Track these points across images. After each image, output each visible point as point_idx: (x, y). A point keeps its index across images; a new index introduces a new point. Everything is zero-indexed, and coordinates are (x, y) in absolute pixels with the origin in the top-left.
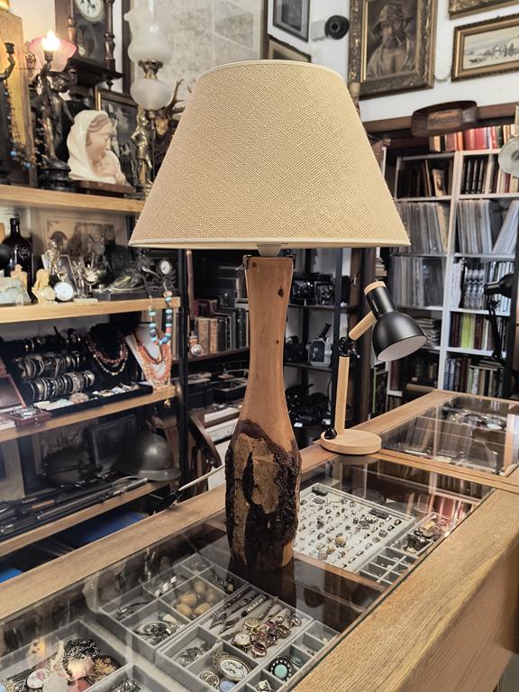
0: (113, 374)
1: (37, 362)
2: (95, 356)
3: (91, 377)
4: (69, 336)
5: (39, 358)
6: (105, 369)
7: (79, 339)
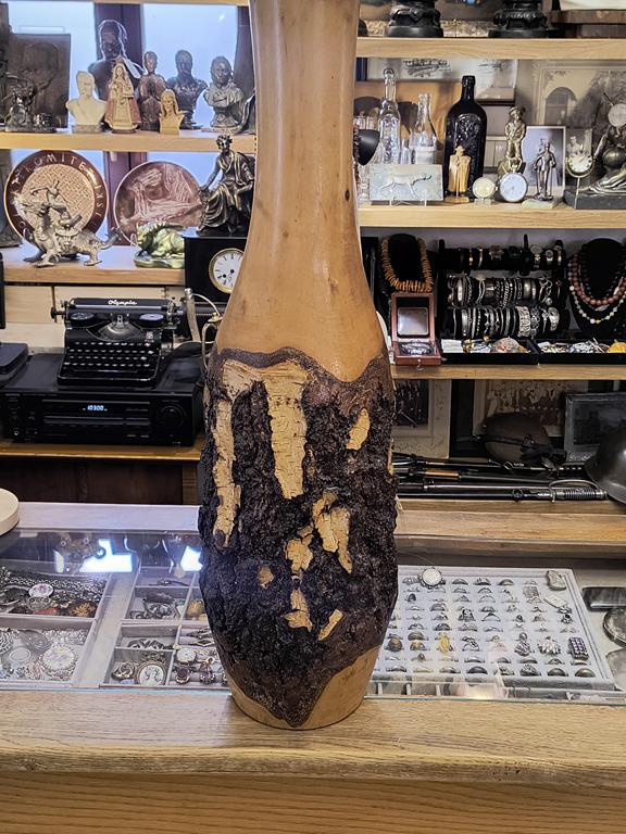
0: (593, 321)
1: (475, 283)
2: (572, 288)
3: (554, 319)
4: (544, 250)
5: (481, 278)
6: (581, 311)
7: (560, 259)
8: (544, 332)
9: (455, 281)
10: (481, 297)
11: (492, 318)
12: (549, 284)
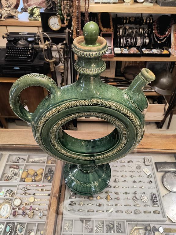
0: (158, 42)
1: (126, 29)
2: (154, 31)
3: (147, 41)
4: (147, 18)
6: (156, 39)
7: (151, 21)
8: (144, 45)
9: (120, 29)
10: (127, 33)
11: (130, 41)
12: (147, 30)
